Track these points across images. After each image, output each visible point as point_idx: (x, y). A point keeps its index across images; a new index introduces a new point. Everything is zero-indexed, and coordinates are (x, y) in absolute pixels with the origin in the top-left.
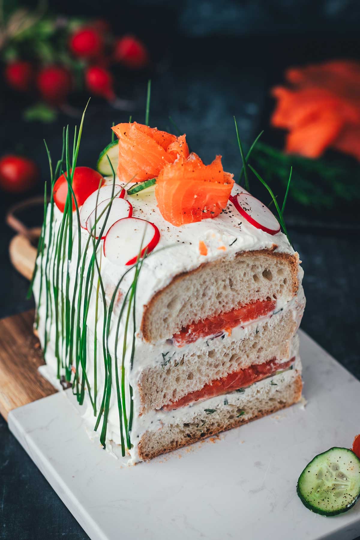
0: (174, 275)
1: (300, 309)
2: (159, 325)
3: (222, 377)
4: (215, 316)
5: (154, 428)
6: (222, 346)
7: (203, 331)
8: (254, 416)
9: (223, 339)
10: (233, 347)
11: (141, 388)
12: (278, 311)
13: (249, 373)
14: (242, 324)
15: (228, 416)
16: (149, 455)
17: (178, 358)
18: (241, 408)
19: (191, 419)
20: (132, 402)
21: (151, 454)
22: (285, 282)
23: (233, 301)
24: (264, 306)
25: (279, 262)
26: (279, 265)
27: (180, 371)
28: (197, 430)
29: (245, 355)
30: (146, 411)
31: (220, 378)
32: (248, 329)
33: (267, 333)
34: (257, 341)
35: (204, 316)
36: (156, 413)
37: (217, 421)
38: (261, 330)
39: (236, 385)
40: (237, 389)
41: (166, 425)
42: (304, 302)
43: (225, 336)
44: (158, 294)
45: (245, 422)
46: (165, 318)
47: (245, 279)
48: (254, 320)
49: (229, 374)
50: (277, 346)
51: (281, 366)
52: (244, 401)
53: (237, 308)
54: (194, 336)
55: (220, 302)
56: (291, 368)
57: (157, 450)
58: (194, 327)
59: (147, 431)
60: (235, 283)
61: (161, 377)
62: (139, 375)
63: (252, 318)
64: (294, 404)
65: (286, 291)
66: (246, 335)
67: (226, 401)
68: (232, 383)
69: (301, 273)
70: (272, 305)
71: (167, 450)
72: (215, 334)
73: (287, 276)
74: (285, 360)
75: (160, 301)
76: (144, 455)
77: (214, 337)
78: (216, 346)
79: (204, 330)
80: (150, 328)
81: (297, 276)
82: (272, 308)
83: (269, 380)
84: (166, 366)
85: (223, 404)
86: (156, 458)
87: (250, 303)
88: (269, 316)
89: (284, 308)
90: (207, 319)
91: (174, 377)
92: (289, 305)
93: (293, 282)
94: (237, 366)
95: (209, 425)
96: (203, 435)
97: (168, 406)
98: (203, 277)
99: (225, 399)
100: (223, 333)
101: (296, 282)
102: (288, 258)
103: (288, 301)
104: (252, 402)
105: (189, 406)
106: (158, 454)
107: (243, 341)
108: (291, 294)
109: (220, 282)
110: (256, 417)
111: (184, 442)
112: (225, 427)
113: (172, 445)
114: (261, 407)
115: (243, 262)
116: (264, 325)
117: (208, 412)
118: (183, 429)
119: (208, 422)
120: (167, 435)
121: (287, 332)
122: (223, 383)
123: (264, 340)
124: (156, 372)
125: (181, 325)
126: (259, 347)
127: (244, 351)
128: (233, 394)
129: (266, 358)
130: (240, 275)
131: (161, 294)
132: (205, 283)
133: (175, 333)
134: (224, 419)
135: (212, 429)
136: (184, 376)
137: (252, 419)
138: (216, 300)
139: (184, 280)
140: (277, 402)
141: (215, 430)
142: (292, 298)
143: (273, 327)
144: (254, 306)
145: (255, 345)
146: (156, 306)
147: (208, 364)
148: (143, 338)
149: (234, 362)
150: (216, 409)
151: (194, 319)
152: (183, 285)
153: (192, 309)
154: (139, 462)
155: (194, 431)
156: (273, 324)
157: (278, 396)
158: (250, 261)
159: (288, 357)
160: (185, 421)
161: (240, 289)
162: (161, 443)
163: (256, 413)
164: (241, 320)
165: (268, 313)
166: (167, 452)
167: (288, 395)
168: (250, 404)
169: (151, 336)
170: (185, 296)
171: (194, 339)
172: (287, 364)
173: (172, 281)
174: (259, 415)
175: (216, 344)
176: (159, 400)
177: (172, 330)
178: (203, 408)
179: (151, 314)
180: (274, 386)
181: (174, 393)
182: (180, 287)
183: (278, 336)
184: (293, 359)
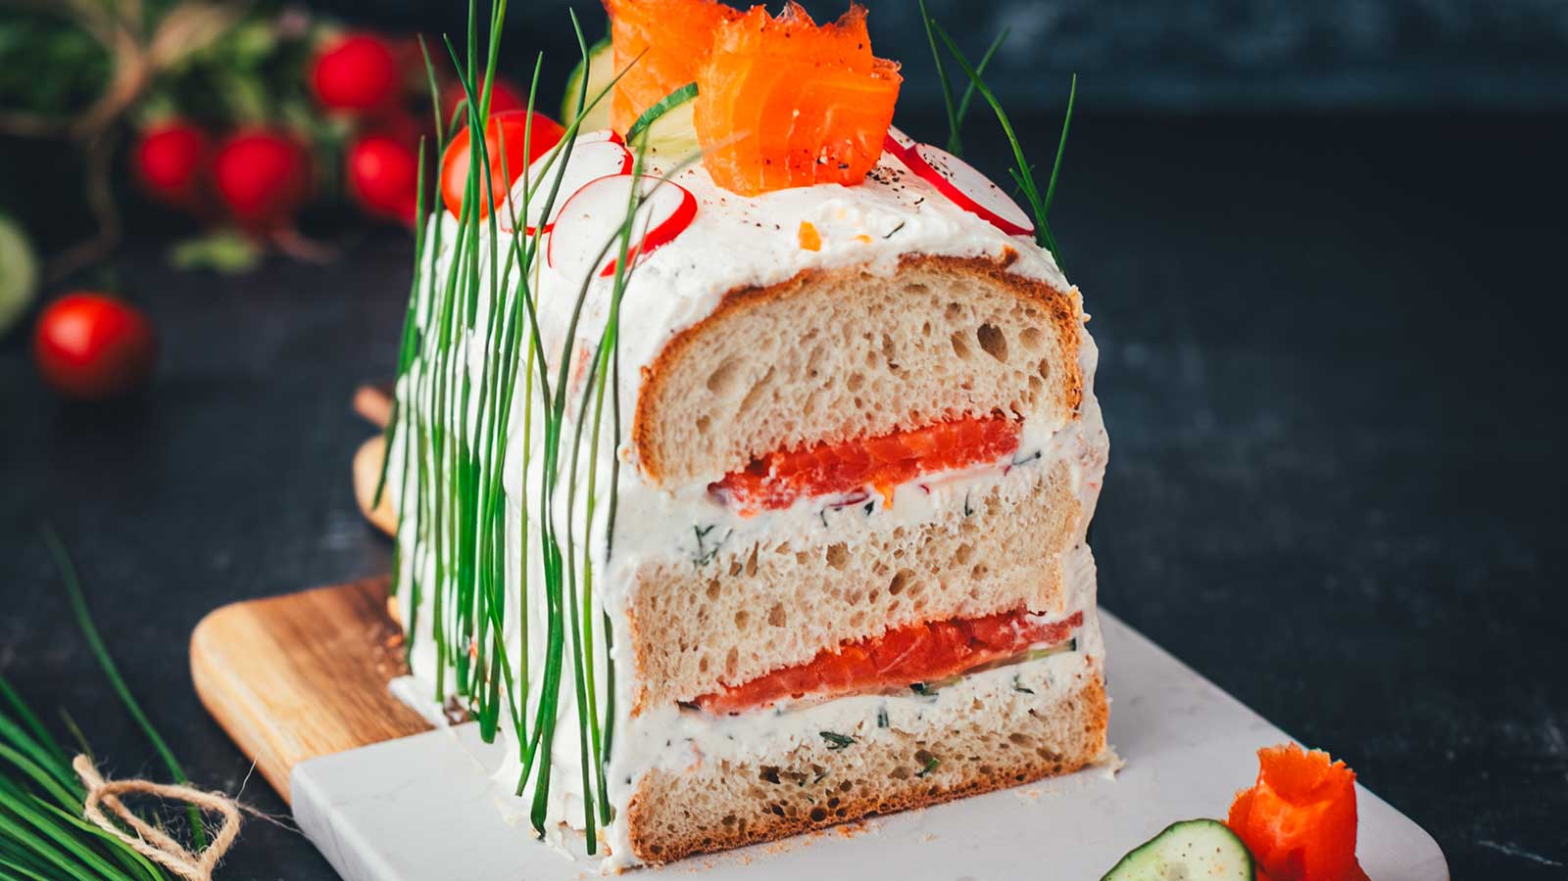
0: (725, 289)
1: (1092, 464)
2: (686, 434)
3: (869, 637)
4: (845, 441)
5: (675, 763)
6: (865, 536)
7: (811, 478)
8: (969, 780)
9: (869, 513)
10: (900, 546)
11: (635, 621)
12: (1025, 457)
13: (947, 637)
14: (924, 477)
15: (892, 766)
16: (662, 848)
17: (739, 548)
18: (928, 748)
19: (783, 754)
20: (611, 663)
21: (668, 847)
22: (1043, 368)
23: (896, 404)
24: (984, 431)
25: (1025, 308)
26: (1024, 315)
27: (747, 594)
28: (801, 795)
29: (937, 580)
30: (651, 702)
31: (864, 637)
32: (941, 493)
33: (998, 520)
34: (970, 543)
35: (813, 435)
36: (680, 717)
37: (860, 777)
38: (980, 509)
39: (909, 669)
40: (914, 682)
41: (710, 758)
42: (1102, 443)
43: (875, 506)
44: (682, 339)
45: (940, 796)
46: (701, 416)
47: (928, 342)
48: (958, 471)
49: (889, 632)
50: (1029, 568)
51: (1039, 633)
52: (936, 727)
53: (907, 427)
54: (786, 487)
55: (858, 403)
56: (1073, 646)
57: (684, 836)
58: (783, 459)
59: (655, 770)
60: (899, 347)
61: (692, 600)
62: (630, 580)
63: (953, 463)
64: (1086, 766)
65: (1048, 399)
66: (935, 516)
67: (883, 717)
68: (898, 659)
69: (1089, 354)
70: (1007, 436)
71: (713, 843)
72: (845, 494)
73: (1049, 353)
74: (1054, 616)
75: (688, 362)
76: (648, 845)
77: (844, 501)
78: (848, 532)
79: (813, 475)
80: (659, 439)
81: (1077, 356)
82: (1009, 445)
83: (1009, 671)
84: (705, 568)
85: (875, 722)
86: (682, 861)
87: (945, 420)
88: (1000, 467)
89: (1046, 453)
90: (821, 443)
91: (731, 608)
92: (1060, 446)
93: (1065, 374)
94: (910, 607)
95: (834, 787)
96: (818, 814)
97: (713, 697)
98: (808, 314)
99: (881, 709)
100: (867, 496)
101: (1076, 377)
102: (1050, 299)
103: (1055, 433)
104: (961, 736)
105: (774, 710)
107: (928, 531)
108: (1063, 411)
109: (858, 340)
110: (974, 785)
111: (761, 827)
112: (882, 800)
113: (729, 831)
114: (991, 755)
115: (920, 288)
116: (987, 492)
117: (831, 743)
118: (758, 783)
119: (832, 776)
120: (711, 794)
121: (1054, 529)
122: (874, 654)
123: (988, 543)
124: (677, 580)
125: (747, 448)
126: (974, 560)
127: (932, 566)
128: (902, 695)
129: (998, 600)
130: (914, 329)
131: (688, 340)
132: (812, 334)
133: (730, 469)
134: (879, 773)
135: (844, 801)
136: (758, 612)
137: (963, 791)
138: (847, 392)
139: (753, 313)
140: (1033, 751)
141: (854, 804)
142: (1067, 423)
143: (1014, 504)
144: (955, 429)
145: (962, 553)
146: (676, 376)
147: (827, 586)
148: (638, 467)
149: (903, 597)
150: (854, 736)
151: (785, 438)
152: (752, 327)
153: (778, 407)
154: (633, 867)
155: (791, 797)
156: (1015, 495)
157: (1037, 730)
158: (942, 289)
159: (1061, 607)
160: (765, 757)
161: (914, 370)
162: (696, 818)
163: (974, 775)
164: (919, 465)
165: (999, 457)
166: (714, 848)
167: (1066, 733)
168: (954, 742)
169: (661, 465)
170: (757, 362)
171: (785, 498)
172: (1058, 630)
173: (720, 306)
174: (986, 781)
175: (849, 525)
176: (689, 672)
177: (721, 459)
178: (816, 725)
179: (661, 398)
180: (1023, 694)
181: (733, 659)
182: (745, 328)
183: (1028, 537)
184: (1077, 619)
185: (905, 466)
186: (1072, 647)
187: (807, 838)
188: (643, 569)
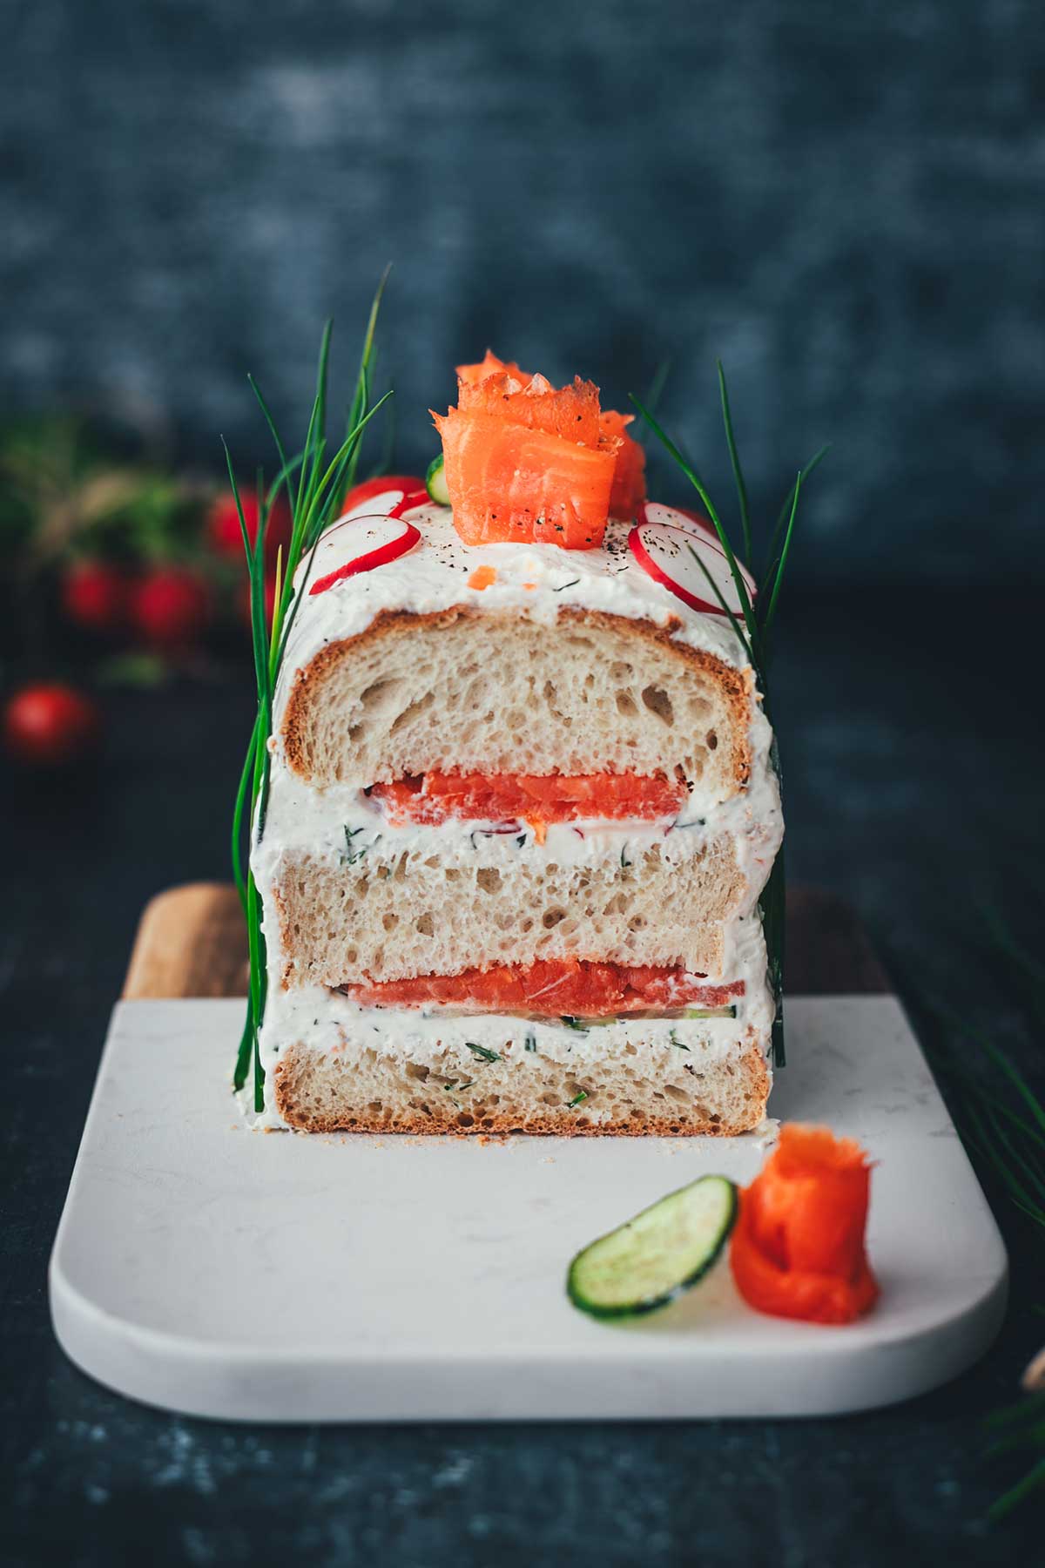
0: (377, 610)
1: (760, 840)
2: (336, 739)
3: (517, 963)
4: (500, 774)
5: (321, 1040)
6: (514, 867)
7: (463, 802)
8: (619, 1120)
9: (521, 846)
10: (554, 883)
11: (281, 901)
12: (689, 822)
13: (599, 978)
14: (579, 822)
15: (541, 1090)
16: (308, 1118)
17: (385, 852)
18: (578, 1081)
19: (429, 1055)
22: (713, 742)
23: (556, 749)
24: (644, 789)
25: (694, 678)
26: (692, 684)
27: (395, 898)
28: (449, 1099)
29: (590, 922)
30: (297, 979)
31: (514, 963)
32: (595, 841)
33: (657, 877)
34: (627, 894)
35: (468, 765)
36: (328, 1001)
37: (507, 1094)
38: (640, 865)
39: (556, 1001)
40: (562, 1014)
41: (354, 1042)
42: (774, 825)
43: (527, 840)
44: (335, 650)
45: (590, 1128)
46: (353, 725)
47: (593, 695)
48: (614, 821)
49: (538, 962)
50: (688, 929)
51: (695, 992)
52: (586, 1062)
53: (565, 771)
54: (436, 806)
55: (519, 741)
56: (733, 1012)
57: (330, 1111)
58: (436, 780)
59: (301, 1044)
60: (561, 695)
61: (341, 893)
62: (277, 862)
63: (609, 814)
64: (744, 1133)
65: (713, 768)
66: (589, 860)
67: (531, 1042)
68: (545, 989)
69: (761, 733)
70: (668, 797)
71: (358, 1124)
72: (495, 823)
73: (717, 725)
74: (712, 981)
75: (342, 672)
76: (295, 1111)
77: (494, 830)
78: (498, 859)
79: (465, 800)
80: (309, 739)
81: (746, 732)
82: (670, 807)
83: (664, 1025)
84: (352, 866)
85: (523, 1044)
86: (327, 1133)
88: (660, 826)
89: (710, 819)
90: (476, 773)
91: (378, 908)
92: (725, 817)
93: (734, 748)
94: (562, 943)
95: (481, 1097)
96: (465, 1120)
97: (359, 987)
98: (468, 648)
99: (530, 1033)
100: (520, 829)
101: (745, 752)
102: (721, 673)
103: (721, 803)
104: (613, 1076)
105: (418, 1013)
106: (335, 1127)
107: (584, 875)
108: (729, 783)
109: (520, 680)
110: (625, 1126)
111: (406, 1119)
112: (527, 1120)
113: (376, 1117)
114: (644, 1101)
115: (586, 642)
116: (646, 847)
117: (478, 1056)
118: (404, 1077)
119: (479, 1088)
120: (356, 1077)
121: (717, 895)
122: (522, 979)
123: (644, 897)
124: (325, 872)
125: (398, 761)
126: (632, 912)
127: (586, 908)
128: (551, 1025)
129: (654, 955)
130: (575, 679)
131: (342, 653)
132: (474, 668)
133: (379, 779)
134: (528, 1094)
135: (491, 1113)
136: (408, 917)
137: (613, 1129)
138: (505, 728)
139: (410, 636)
140: (689, 1106)
141: (500, 1118)
142: (732, 796)
143: (675, 864)
144: (613, 782)
145: (622, 902)
146: (330, 682)
147: (477, 905)
148: (285, 758)
149: (555, 931)
150: (502, 1053)
151: (440, 760)
152: (407, 650)
153: (433, 729)
154: (280, 1129)
155: (440, 1100)
156: (676, 855)
157: (690, 1086)
158: (606, 644)
159: (720, 973)
160: (412, 1054)
161: (575, 718)
162: (343, 1098)
163: (625, 1114)
164: (574, 810)
165: (659, 817)
166: (359, 1130)
167: (724, 1097)
168: (603, 1080)
169: (309, 763)
170: (413, 687)
171: (435, 816)
172: (717, 995)
173: (373, 624)
174: (634, 1125)
175: (499, 853)
176: (335, 959)
177: (372, 768)
178: (463, 1036)
179: (314, 702)
180: (678, 1048)
181: (378, 958)
182: (399, 652)
183: (689, 899)
184: (739, 988)
185: (562, 808)
186: (732, 1013)
187: (448, 1138)
188: (289, 854)
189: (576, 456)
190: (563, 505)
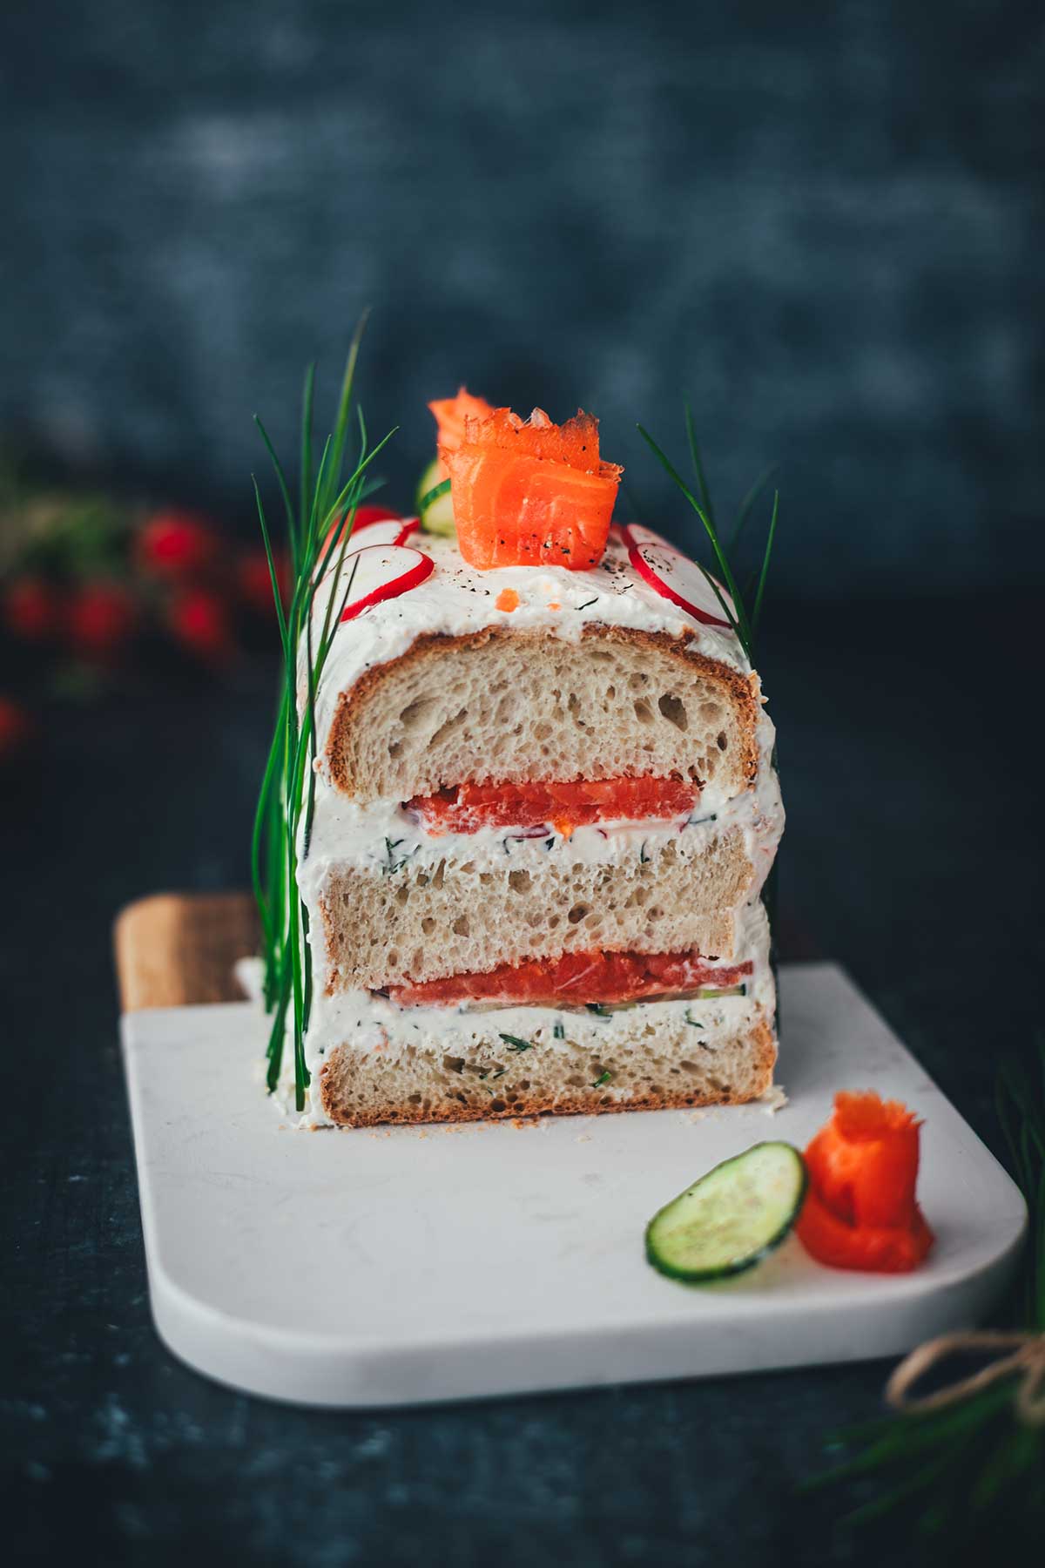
0: (416, 634)
1: (766, 831)
2: (378, 757)
3: (547, 957)
4: (529, 782)
5: (364, 1041)
6: (542, 869)
7: (496, 810)
8: (639, 1097)
9: (549, 848)
10: (579, 881)
11: (327, 912)
12: (702, 818)
13: (621, 966)
14: (603, 823)
15: (568, 1074)
16: (351, 1114)
17: (425, 861)
18: (602, 1063)
19: (465, 1048)
20: (307, 946)
21: (358, 1113)
22: (722, 742)
23: (580, 757)
24: (662, 789)
25: (705, 685)
26: (703, 691)
27: (433, 903)
28: (483, 1087)
29: (613, 915)
30: (341, 984)
31: (543, 957)
32: (618, 839)
33: (674, 870)
34: (646, 887)
35: (500, 774)
36: (370, 1003)
37: (537, 1079)
38: (657, 860)
39: (583, 990)
40: (588, 1002)
41: (395, 1041)
42: (777, 815)
43: (555, 843)
44: (376, 674)
45: (613, 1106)
46: (393, 744)
47: (613, 704)
48: (634, 821)
49: (566, 955)
50: (701, 917)
51: (709, 976)
52: (609, 1045)
53: (589, 777)
54: (471, 815)
55: (546, 751)
56: (743, 990)
57: (373, 1106)
58: (468, 790)
59: (345, 1045)
60: (584, 706)
61: (384, 902)
62: (322, 877)
63: (630, 814)
64: (753, 1100)
65: (724, 767)
66: (612, 858)
67: (560, 1029)
68: (573, 980)
69: (766, 733)
70: (683, 796)
71: (399, 1117)
72: (526, 828)
73: (727, 728)
74: (724, 962)
75: (382, 694)
76: (340, 1108)
77: (525, 834)
78: (528, 861)
79: (498, 808)
80: (352, 758)
81: (753, 733)
82: (685, 805)
83: (680, 1006)
84: (394, 875)
85: (552, 1032)
86: (370, 1127)
87: (627, 776)
88: (676, 823)
89: (721, 815)
90: (507, 782)
91: (418, 914)
92: (735, 812)
93: (743, 748)
94: (587, 936)
95: (513, 1084)
96: (498, 1106)
97: (400, 988)
98: (498, 667)
99: (558, 1022)
100: (548, 833)
101: (752, 751)
102: (730, 679)
103: (730, 799)
104: (634, 1056)
105: (455, 1009)
106: (377, 1120)
107: (606, 872)
108: (738, 780)
109: (546, 694)
110: (645, 1102)
111: (444, 1109)
112: (556, 1102)
113: (415, 1108)
114: (662, 1077)
115: (607, 656)
116: (663, 843)
117: (510, 1045)
118: (442, 1070)
119: (511, 1074)
120: (397, 1073)
121: (728, 884)
122: (552, 971)
123: (662, 889)
124: (367, 882)
125: (436, 775)
126: (650, 903)
127: (609, 903)
128: (577, 1013)
129: (671, 941)
130: (598, 691)
131: (383, 676)
132: (503, 685)
133: (418, 792)
134: (556, 1079)
135: (522, 1098)
136: (445, 921)
137: (634, 1105)
138: (533, 740)
139: (446, 658)
140: (702, 1079)
141: (530, 1102)
142: (741, 791)
143: (689, 858)
144: (633, 784)
145: (640, 895)
146: (371, 704)
147: (508, 907)
148: (330, 777)
149: (581, 925)
150: (532, 1041)
151: (474, 772)
152: (443, 671)
153: (467, 744)
154: (325, 1127)
155: (475, 1089)
156: (690, 849)
157: (705, 1061)
158: (626, 659)
159: (731, 955)
160: (449, 1048)
161: (598, 727)
162: (384, 1092)
163: (645, 1091)
164: (598, 812)
165: (675, 815)
166: (400, 1121)
167: (735, 1068)
168: (626, 1060)
169: (353, 781)
170: (450, 704)
171: (471, 824)
172: (728, 975)
173: (412, 647)
174: (653, 1100)
175: (530, 856)
176: (377, 964)
177: (411, 784)
178: (496, 1028)
179: (357, 724)
180: (692, 1027)
181: (418, 960)
182: (436, 674)
183: (703, 889)
184: (747, 968)
185: (586, 812)
186: (742, 992)
187: (483, 1124)
188: (334, 867)
189: (585, 484)
190: (570, 530)
